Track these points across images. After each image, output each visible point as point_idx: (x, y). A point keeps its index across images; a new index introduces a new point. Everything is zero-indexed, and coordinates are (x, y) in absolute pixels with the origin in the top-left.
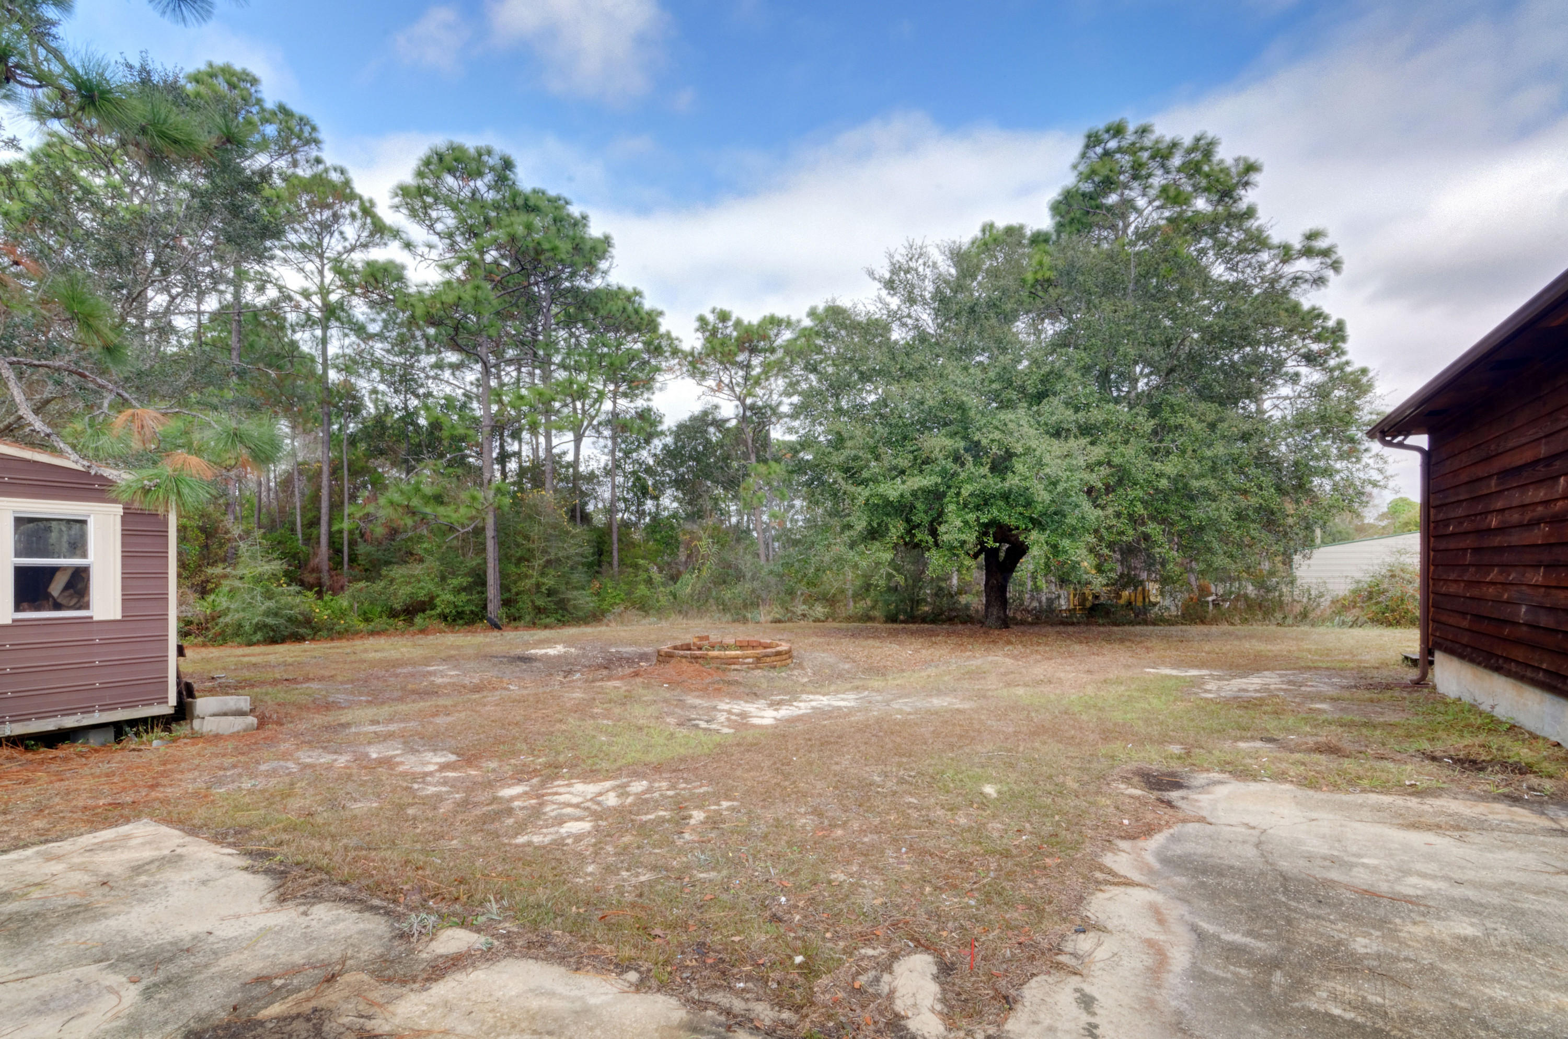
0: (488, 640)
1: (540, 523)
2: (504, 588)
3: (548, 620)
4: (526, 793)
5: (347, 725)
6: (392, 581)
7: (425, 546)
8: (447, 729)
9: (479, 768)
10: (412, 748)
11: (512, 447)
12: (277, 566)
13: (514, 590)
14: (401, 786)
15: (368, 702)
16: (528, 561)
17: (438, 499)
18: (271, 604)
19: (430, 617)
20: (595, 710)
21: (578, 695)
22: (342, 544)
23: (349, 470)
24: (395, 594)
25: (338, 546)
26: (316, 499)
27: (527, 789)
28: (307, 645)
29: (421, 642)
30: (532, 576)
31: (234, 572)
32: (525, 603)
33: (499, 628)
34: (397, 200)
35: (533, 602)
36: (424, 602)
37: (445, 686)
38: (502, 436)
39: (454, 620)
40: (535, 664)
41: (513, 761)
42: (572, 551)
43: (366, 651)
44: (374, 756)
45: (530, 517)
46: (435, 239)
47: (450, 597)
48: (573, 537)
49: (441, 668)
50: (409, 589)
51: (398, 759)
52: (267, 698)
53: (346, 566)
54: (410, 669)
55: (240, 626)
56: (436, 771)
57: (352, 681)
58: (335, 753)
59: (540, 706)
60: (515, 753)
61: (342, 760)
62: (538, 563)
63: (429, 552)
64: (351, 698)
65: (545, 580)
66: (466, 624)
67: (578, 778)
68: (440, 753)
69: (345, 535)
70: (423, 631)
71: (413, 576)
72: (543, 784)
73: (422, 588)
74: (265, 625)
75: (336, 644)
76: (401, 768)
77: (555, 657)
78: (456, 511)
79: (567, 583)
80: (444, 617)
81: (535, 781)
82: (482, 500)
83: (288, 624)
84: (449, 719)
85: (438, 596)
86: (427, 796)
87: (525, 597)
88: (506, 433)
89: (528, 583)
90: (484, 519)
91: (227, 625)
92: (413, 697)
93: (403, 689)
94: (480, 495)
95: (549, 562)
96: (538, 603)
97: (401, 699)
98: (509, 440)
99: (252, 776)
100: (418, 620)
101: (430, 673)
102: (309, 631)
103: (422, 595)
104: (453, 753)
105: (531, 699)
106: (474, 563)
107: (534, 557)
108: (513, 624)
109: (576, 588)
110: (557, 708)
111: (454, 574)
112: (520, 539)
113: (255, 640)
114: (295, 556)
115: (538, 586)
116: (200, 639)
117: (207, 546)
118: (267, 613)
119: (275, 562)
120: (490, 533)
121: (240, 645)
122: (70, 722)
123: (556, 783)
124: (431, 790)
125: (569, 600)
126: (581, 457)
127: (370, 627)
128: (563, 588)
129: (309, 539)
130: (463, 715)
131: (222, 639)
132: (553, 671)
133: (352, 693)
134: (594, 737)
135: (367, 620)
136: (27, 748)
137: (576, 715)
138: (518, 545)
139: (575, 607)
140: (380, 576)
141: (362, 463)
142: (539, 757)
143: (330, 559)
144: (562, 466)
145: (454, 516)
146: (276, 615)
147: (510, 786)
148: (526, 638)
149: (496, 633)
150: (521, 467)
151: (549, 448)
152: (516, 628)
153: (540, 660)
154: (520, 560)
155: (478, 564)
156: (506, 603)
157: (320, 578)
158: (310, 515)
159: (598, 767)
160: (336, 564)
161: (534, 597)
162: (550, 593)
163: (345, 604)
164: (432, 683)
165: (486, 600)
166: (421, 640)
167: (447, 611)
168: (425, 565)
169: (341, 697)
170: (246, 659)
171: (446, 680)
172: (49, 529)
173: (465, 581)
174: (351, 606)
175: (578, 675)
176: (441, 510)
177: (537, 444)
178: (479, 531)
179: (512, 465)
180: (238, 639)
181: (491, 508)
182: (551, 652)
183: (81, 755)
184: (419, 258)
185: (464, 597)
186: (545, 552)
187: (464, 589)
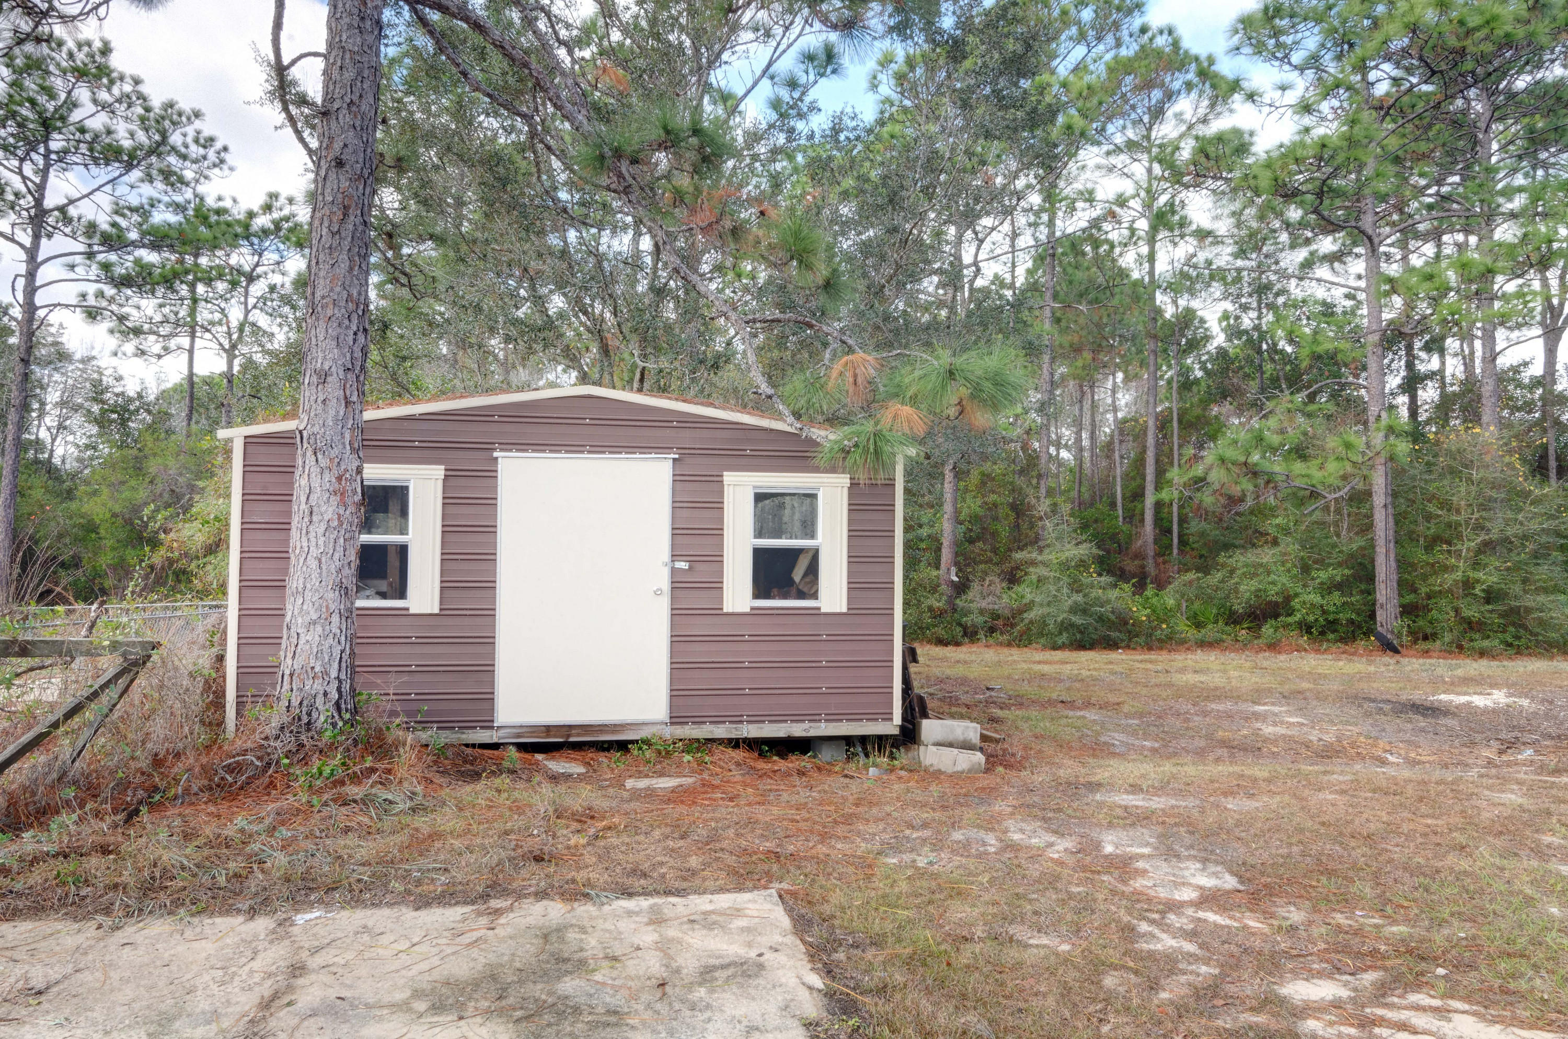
0: (1372, 669)
1: (1470, 480)
2: (1404, 586)
3: (1486, 643)
4: (1337, 1004)
5: (1094, 787)
6: (1232, 572)
7: (1277, 521)
8: (1238, 824)
9: (1269, 915)
10: (1170, 849)
11: (1429, 363)
12: (1085, 550)
13: (1424, 590)
14: (1118, 921)
15: (1154, 751)
16: (1449, 543)
17: (1300, 453)
18: (1079, 598)
19: (1286, 626)
20: (1547, 839)
21: (1512, 797)
22: (1171, 522)
23: (1180, 421)
24: (1236, 591)
25: (1166, 524)
26: (1140, 462)
27: (1344, 993)
28: (1118, 656)
29: (1266, 664)
30: (1454, 569)
31: (1040, 558)
32: (1443, 613)
33: (1396, 651)
34: (1236, 39)
35: (1457, 610)
36: (1276, 604)
37: (1275, 741)
38: (1409, 348)
39: (1322, 633)
40: (1443, 721)
41: (1340, 918)
42: (1534, 526)
43: (1182, 670)
44: (1109, 849)
45: (1453, 472)
46: (1293, 76)
47: (1316, 599)
48: (1537, 502)
49: (1276, 709)
50: (1254, 584)
51: (1140, 864)
52: (1025, 726)
53: (1175, 551)
54: (1228, 705)
55: (1045, 624)
56: (1191, 903)
57: (1141, 715)
58: (1055, 832)
59: (1423, 809)
60: (1346, 902)
61: (1061, 846)
62: (1468, 545)
63: (1287, 532)
64: (1131, 740)
65: (1481, 575)
66: (1341, 640)
67: (1467, 999)
68: (1212, 868)
69: (1175, 508)
70: (1273, 647)
71: (1261, 565)
72: (1381, 992)
73: (1273, 583)
74: (1072, 625)
75: (1153, 656)
76: (1139, 883)
77: (1485, 711)
78: (1321, 467)
79: (1525, 581)
80: (1306, 628)
81: (1369, 977)
82: (1362, 447)
83: (1099, 625)
84: (1249, 805)
85: (1297, 595)
86: (1151, 955)
87: (1443, 602)
88: (1418, 344)
89: (1449, 579)
90: (1365, 478)
91: (1031, 622)
92: (1220, 752)
93: (1209, 737)
94: (1360, 442)
95: (1487, 546)
96: (1466, 613)
97: (1201, 754)
98: (1423, 355)
99: (937, 846)
100: (1267, 630)
101: (1257, 716)
102: (1122, 636)
103: (1272, 592)
104: (1233, 873)
105: (1410, 790)
106: (1354, 546)
107: (1460, 537)
108: (1422, 645)
109: (1538, 590)
110: (1457, 820)
111: (1322, 563)
112: (1432, 508)
113: (1060, 642)
114: (1114, 537)
115: (1468, 584)
116: (1006, 637)
117: (1017, 526)
118: (1074, 610)
119: (1085, 546)
120: (1379, 499)
121: (1044, 648)
122: (798, 730)
123: (1415, 998)
124: (1166, 942)
125: (1528, 610)
126: (1559, 366)
127: (1199, 636)
128: (1517, 588)
129: (1132, 517)
130: (1274, 802)
131: (1023, 640)
132: (1478, 737)
133: (1134, 733)
134: (1529, 901)
135: (1199, 625)
136: (762, 755)
137: (1498, 842)
138: (1428, 517)
139: (1541, 622)
140: (1218, 566)
141: (1198, 411)
142: (1395, 922)
143: (1156, 541)
144: (1519, 385)
145: (1317, 475)
146: (1084, 612)
147: (1312, 975)
148: (1439, 671)
149: (1389, 659)
150: (1443, 395)
151: (1491, 357)
152: (1426, 653)
153: (1454, 715)
154: (1436, 540)
155: (1362, 548)
156: (1408, 610)
157: (1143, 567)
158: (1134, 484)
159: (1523, 985)
160: (1163, 550)
161: (1461, 604)
162: (1491, 596)
163: (1171, 602)
164: (1256, 733)
165: (1374, 604)
166: (1268, 660)
167: (1311, 618)
168: (1280, 549)
169: (1117, 738)
170: (1037, 667)
171: (1280, 730)
172: (782, 506)
173: (1338, 574)
174: (1179, 605)
175: (1529, 753)
176: (1298, 467)
177: (1472, 353)
178: (1361, 497)
179: (1429, 394)
180: (1042, 641)
181: (1381, 460)
182: (1479, 701)
183: (801, 773)
184: (1266, 109)
185: (1337, 598)
186: (1479, 527)
187: (1339, 586)
